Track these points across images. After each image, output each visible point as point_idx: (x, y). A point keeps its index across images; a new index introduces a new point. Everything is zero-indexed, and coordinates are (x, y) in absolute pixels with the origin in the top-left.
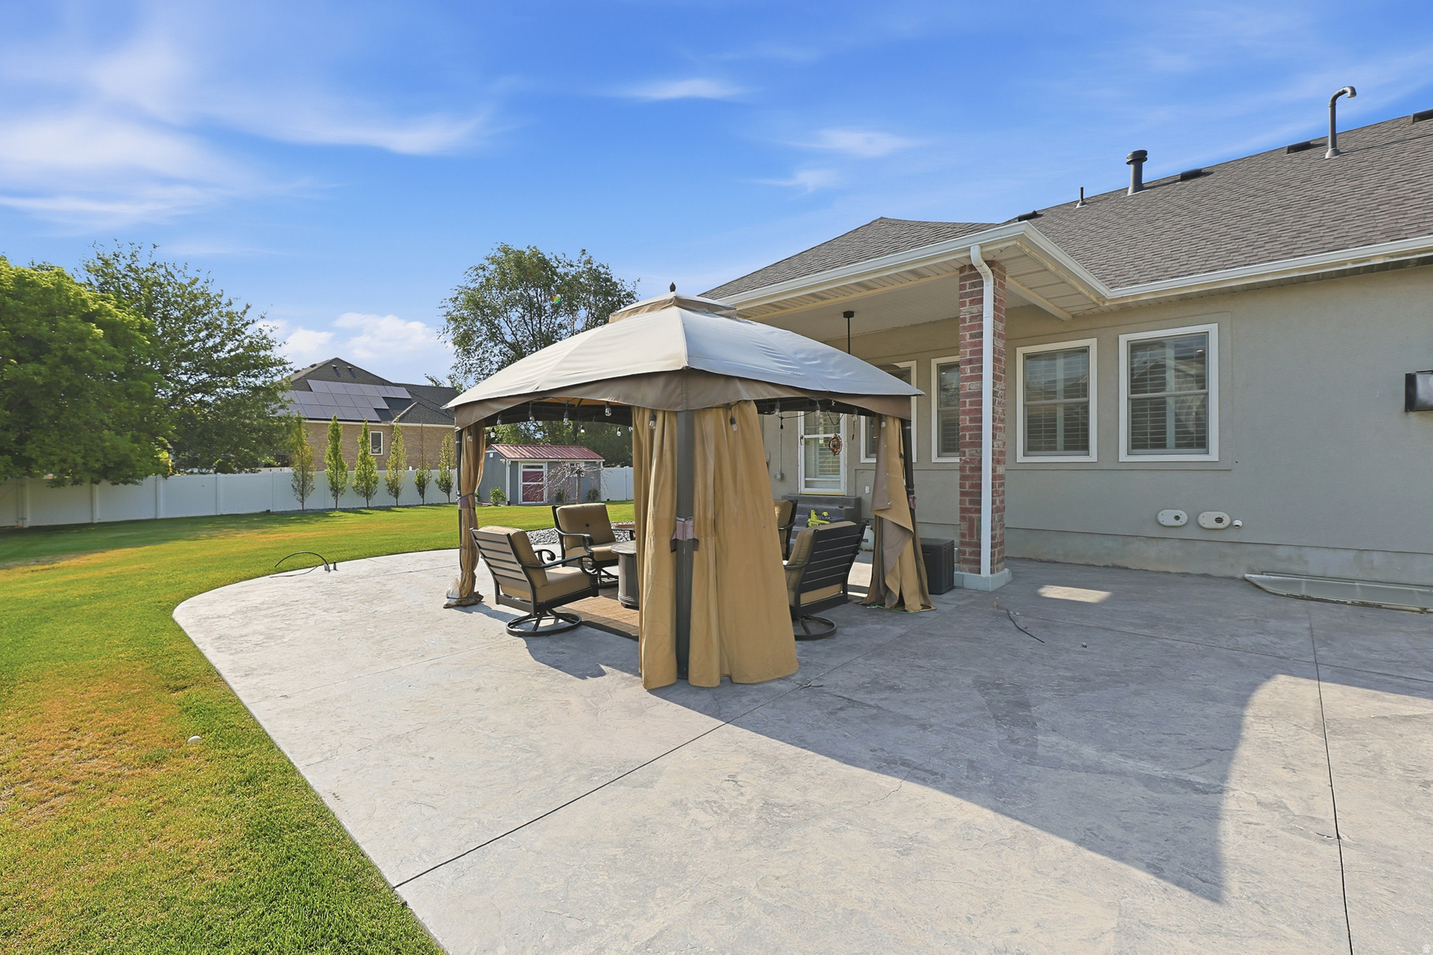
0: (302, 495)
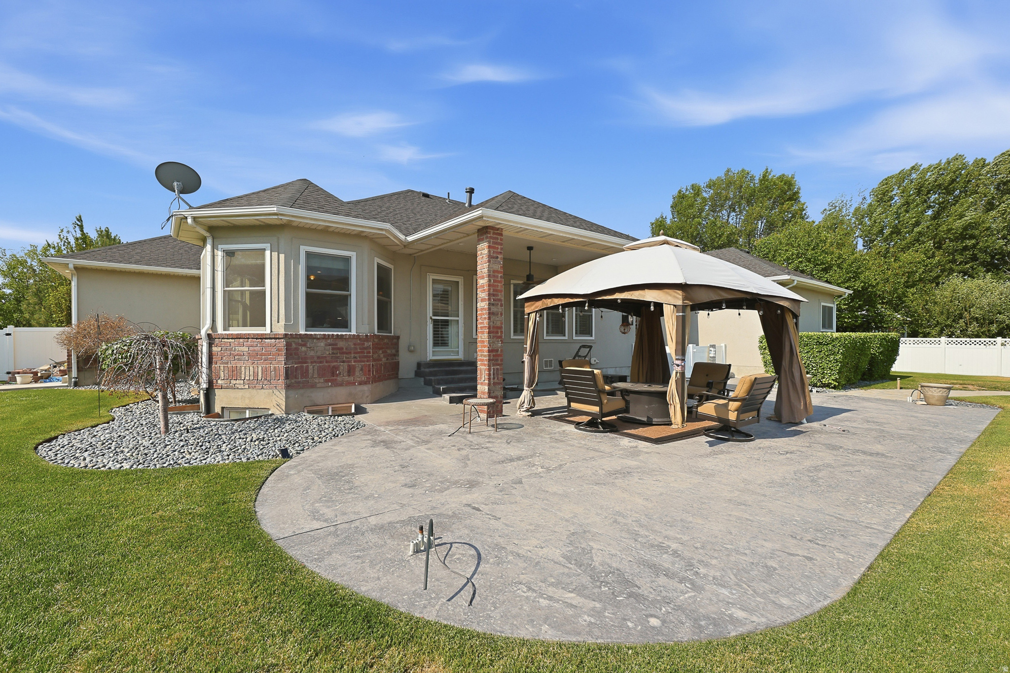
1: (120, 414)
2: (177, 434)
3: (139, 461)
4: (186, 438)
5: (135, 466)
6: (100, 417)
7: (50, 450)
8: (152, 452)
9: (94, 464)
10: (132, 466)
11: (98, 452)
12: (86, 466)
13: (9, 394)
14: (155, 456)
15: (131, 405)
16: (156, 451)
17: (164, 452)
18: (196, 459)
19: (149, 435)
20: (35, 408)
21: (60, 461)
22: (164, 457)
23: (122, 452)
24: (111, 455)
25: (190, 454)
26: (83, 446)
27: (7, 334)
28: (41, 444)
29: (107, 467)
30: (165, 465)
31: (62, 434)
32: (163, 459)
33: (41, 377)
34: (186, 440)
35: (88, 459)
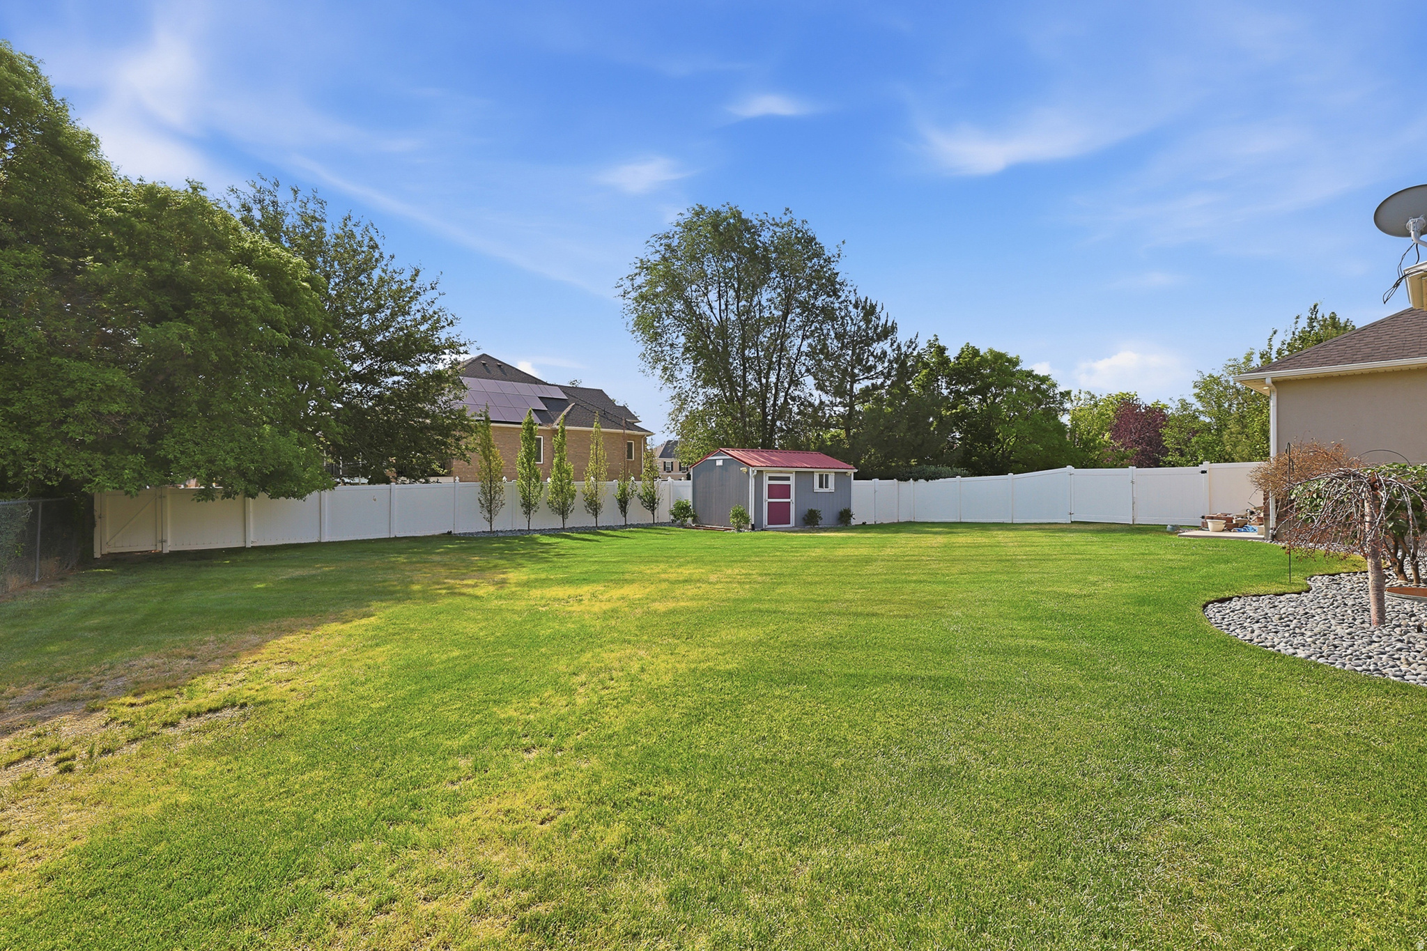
0: (490, 511)
1: (1320, 585)
2: (1397, 630)
3: (1321, 653)
4: (1411, 639)
5: (1313, 658)
6: (1291, 584)
7: (1219, 612)
8: (1345, 646)
9: (1261, 640)
10: (1310, 656)
11: (1270, 627)
12: (1252, 640)
13: (1198, 541)
14: (1349, 652)
15: (1342, 575)
16: (1352, 646)
17: (1364, 650)
18: (1417, 675)
19: (1351, 620)
20: (1218, 561)
21: (1224, 627)
22: (1363, 656)
23: (1303, 634)
24: (1287, 635)
25: (1410, 664)
26: (1256, 615)
27: (1203, 472)
28: (1212, 602)
29: (1276, 648)
30: (1359, 669)
31: (1238, 596)
32: (1360, 659)
33: (1236, 525)
34: (1409, 642)
35: (1256, 633)
